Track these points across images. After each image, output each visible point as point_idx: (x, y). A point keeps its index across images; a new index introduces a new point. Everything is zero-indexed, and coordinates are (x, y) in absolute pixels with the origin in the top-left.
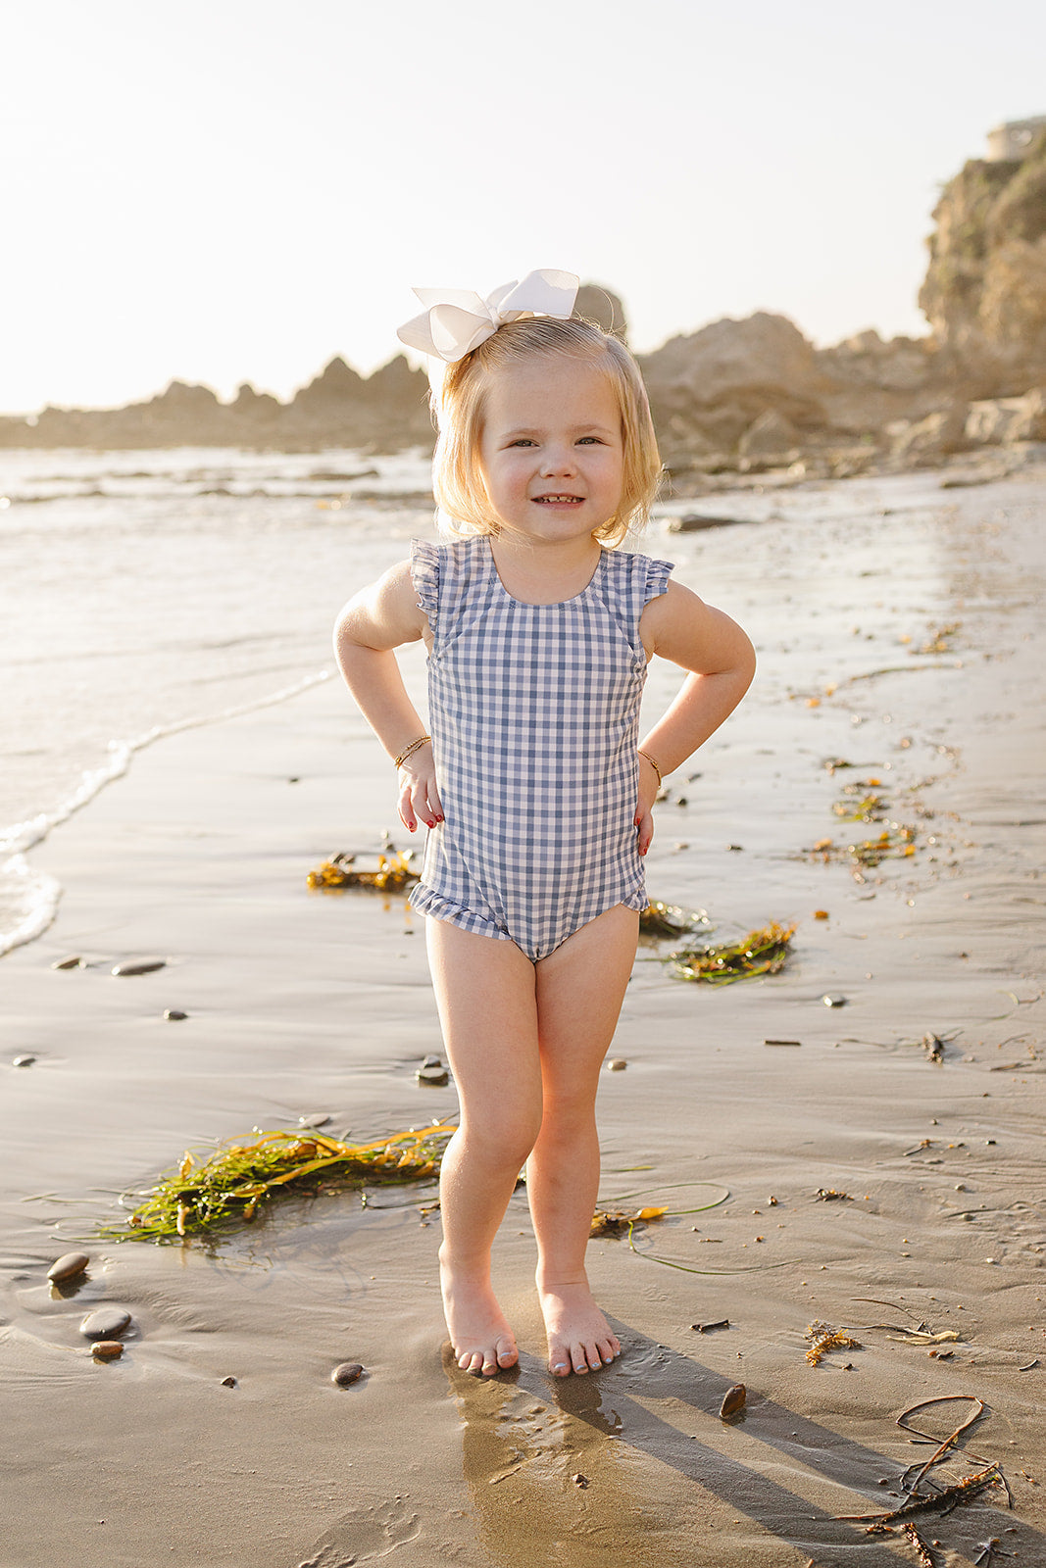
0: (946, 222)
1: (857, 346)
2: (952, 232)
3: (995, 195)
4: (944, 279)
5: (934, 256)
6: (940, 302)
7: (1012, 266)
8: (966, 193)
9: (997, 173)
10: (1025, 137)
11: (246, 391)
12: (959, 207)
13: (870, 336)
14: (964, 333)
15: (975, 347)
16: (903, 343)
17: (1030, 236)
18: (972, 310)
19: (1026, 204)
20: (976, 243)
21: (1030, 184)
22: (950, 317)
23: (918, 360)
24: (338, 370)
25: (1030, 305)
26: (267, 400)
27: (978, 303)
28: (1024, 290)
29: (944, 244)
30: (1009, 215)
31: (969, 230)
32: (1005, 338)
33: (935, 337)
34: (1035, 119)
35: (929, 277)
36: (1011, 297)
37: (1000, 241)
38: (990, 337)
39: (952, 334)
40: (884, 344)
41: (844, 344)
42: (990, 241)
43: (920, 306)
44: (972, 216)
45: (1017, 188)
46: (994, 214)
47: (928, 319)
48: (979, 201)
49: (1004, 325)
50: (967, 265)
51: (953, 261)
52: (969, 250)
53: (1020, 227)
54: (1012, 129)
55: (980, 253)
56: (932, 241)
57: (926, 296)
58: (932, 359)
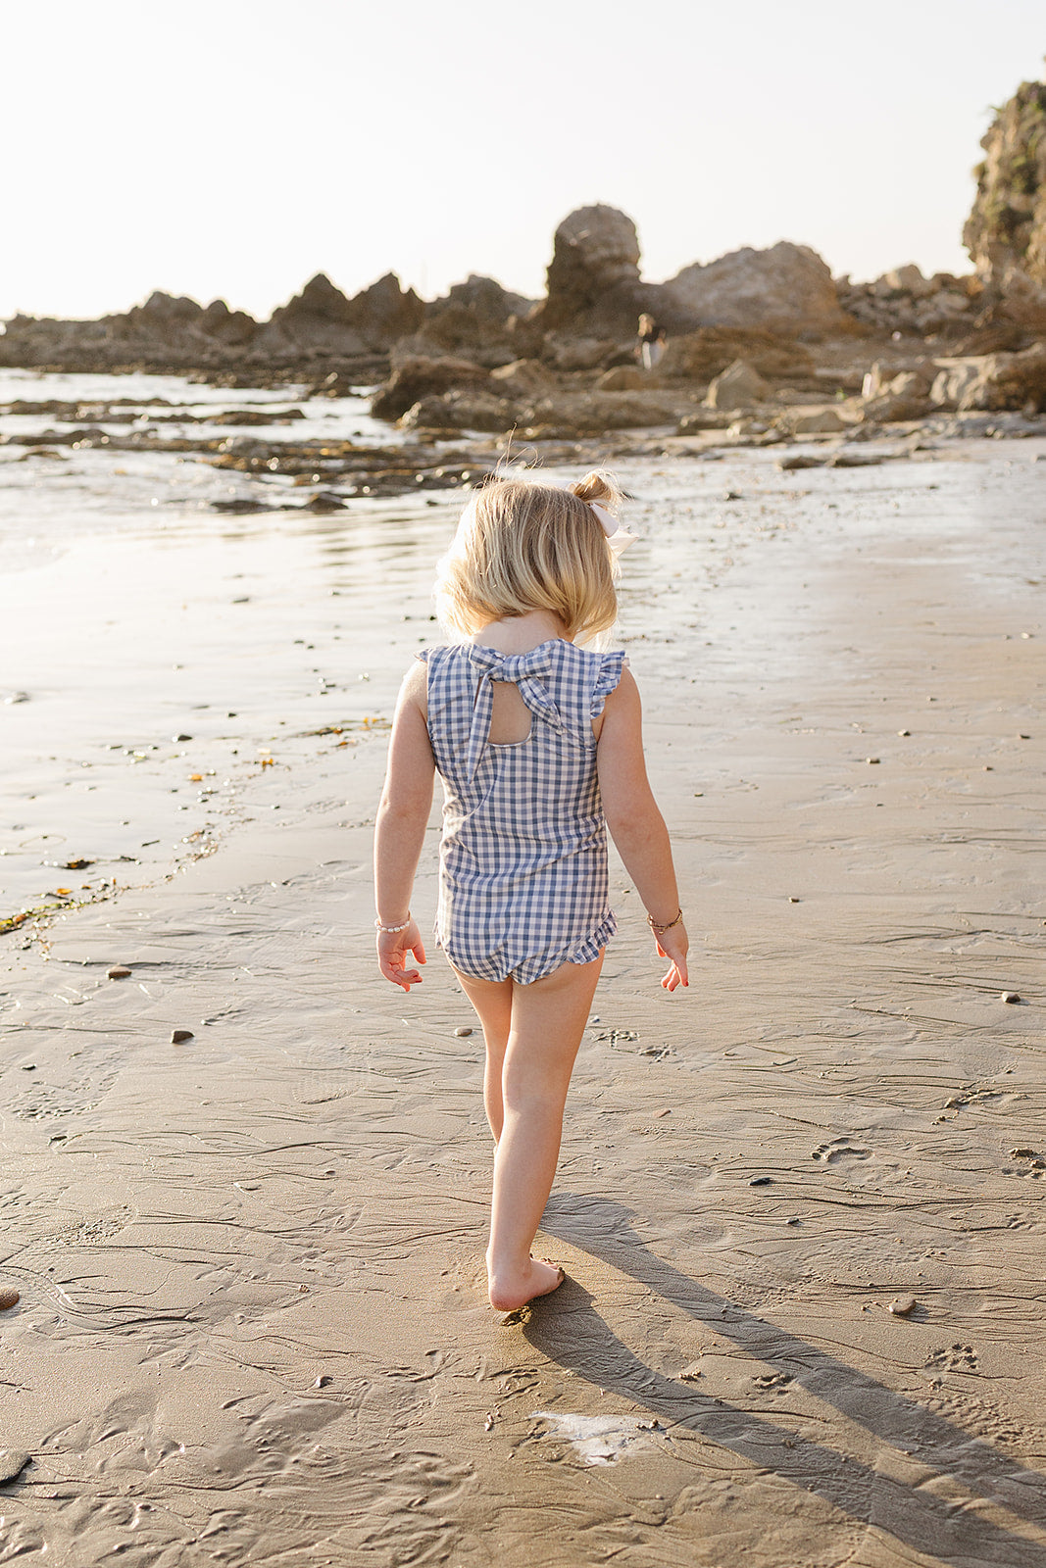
0: (996, 150)
1: (895, 283)
2: (1000, 162)
4: (990, 213)
5: (983, 188)
6: (984, 240)
8: (1019, 123)
11: (219, 308)
12: (1010, 135)
13: (911, 271)
14: (1010, 274)
15: (1020, 290)
16: (945, 281)
18: (1019, 249)
20: (1026, 176)
22: (995, 255)
23: (960, 302)
24: (320, 287)
26: (242, 318)
27: (1028, 242)
29: (993, 175)
31: (1021, 161)
33: (979, 277)
35: (975, 209)
38: (1036, 279)
39: (996, 275)
40: (924, 281)
41: (883, 279)
42: (1041, 175)
43: (966, 242)
44: (1023, 146)
47: (973, 258)
48: (1030, 131)
50: (1016, 200)
51: (1001, 195)
52: (1019, 184)
55: (1031, 188)
56: (982, 171)
57: (972, 230)
58: (975, 302)
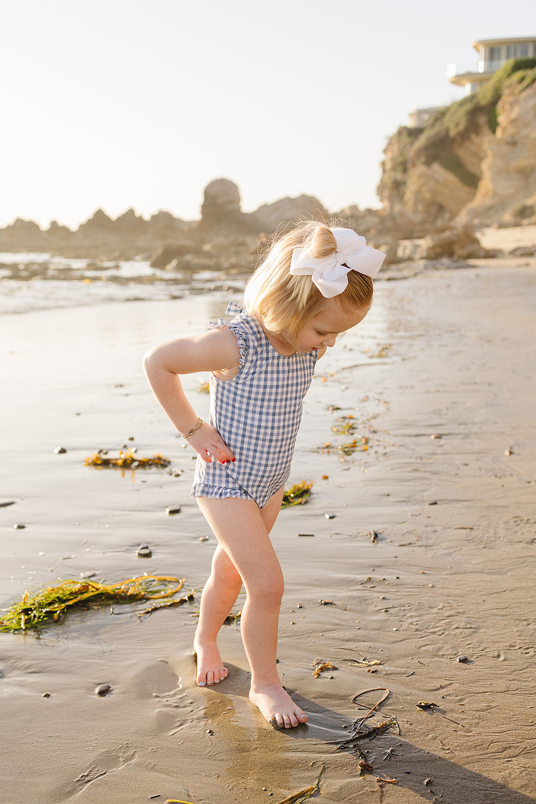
0: (390, 155)
1: (348, 213)
2: (392, 160)
3: (412, 143)
4: (389, 182)
5: (384, 171)
6: (386, 193)
7: (420, 177)
8: (399, 142)
9: (413, 133)
10: (426, 117)
11: (54, 224)
12: (396, 148)
13: (354, 208)
14: (397, 208)
15: (402, 215)
16: (369, 212)
17: (428, 163)
18: (401, 196)
19: (426, 148)
20: (403, 166)
21: (428, 139)
22: (391, 200)
23: (376, 220)
24: (100, 215)
25: (427, 195)
26: (65, 229)
27: (404, 194)
28: (425, 189)
29: (389, 165)
30: (418, 153)
31: (400, 159)
32: (416, 211)
33: (384, 209)
34: (431, 108)
35: (382, 181)
36: (418, 192)
37: (414, 165)
38: (409, 209)
39: (392, 208)
40: (360, 212)
41: (342, 211)
42: (409, 165)
43: (378, 195)
44: (402, 153)
45: (422, 141)
46: (411, 152)
47: (381, 200)
48: (404, 147)
49: (416, 204)
50: (399, 176)
51: (393, 174)
52: (400, 169)
53: (423, 159)
54: (420, 113)
55: (405, 171)
56: (383, 164)
57: (380, 190)
58: (383, 219)
